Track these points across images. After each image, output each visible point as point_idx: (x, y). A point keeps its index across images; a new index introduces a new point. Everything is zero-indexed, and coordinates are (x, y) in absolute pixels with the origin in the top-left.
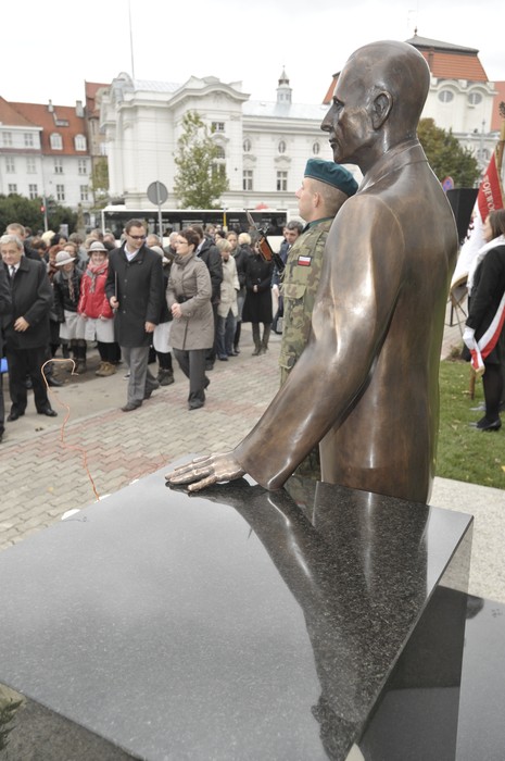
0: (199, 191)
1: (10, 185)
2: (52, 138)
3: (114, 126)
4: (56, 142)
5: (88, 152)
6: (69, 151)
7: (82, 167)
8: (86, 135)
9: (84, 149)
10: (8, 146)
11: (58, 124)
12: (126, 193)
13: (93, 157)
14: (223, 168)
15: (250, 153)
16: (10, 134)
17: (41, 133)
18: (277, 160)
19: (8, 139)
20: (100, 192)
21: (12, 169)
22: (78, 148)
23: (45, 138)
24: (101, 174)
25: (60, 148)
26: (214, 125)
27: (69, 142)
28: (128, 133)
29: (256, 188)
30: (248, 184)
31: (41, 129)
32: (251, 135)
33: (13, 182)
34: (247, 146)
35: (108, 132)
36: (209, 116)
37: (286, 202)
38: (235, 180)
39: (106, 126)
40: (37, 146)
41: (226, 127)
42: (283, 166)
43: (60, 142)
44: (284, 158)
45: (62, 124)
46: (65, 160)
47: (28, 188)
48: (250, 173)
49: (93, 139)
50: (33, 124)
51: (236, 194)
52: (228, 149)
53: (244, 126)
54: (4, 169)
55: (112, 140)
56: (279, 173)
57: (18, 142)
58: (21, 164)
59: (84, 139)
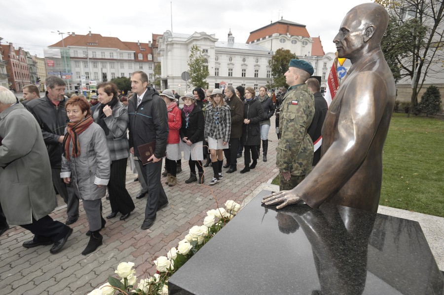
0: (197, 76)
1: (122, 73)
2: (139, 55)
3: (164, 50)
4: (140, 57)
5: (153, 61)
6: (145, 60)
7: (150, 66)
8: (152, 54)
9: (151, 59)
10: (121, 58)
11: (141, 50)
12: (168, 76)
13: (154, 63)
14: (207, 67)
15: (218, 61)
16: (122, 54)
17: (134, 53)
18: (228, 64)
19: (121, 56)
20: (157, 76)
21: (122, 67)
22: (149, 59)
23: (136, 55)
24: (158, 69)
25: (142, 59)
26: (204, 50)
27: (145, 57)
28: (169, 53)
29: (220, 75)
30: (217, 74)
31: (135, 52)
32: (219, 55)
33: (122, 72)
34: (217, 59)
35: (161, 53)
36: (202, 47)
37: (232, 81)
38: (212, 72)
39: (160, 51)
40: (133, 58)
41: (209, 51)
42: (231, 67)
43: (142, 57)
44: (231, 64)
45: (143, 50)
46: (143, 64)
47: (129, 74)
48: (218, 69)
49: (155, 56)
50: (132, 50)
51: (212, 77)
52: (209, 60)
53: (216, 51)
54: (119, 67)
55: (163, 56)
56: (229, 69)
57: (126, 57)
58: (126, 65)
59: (151, 56)
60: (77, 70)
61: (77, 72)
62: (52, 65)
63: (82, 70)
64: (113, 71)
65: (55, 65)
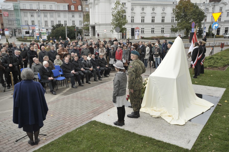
0: (119, 24)
1: (59, 21)
2: (71, 7)
3: (92, 4)
4: (73, 8)
5: (82, 10)
6: (76, 10)
7: (80, 15)
8: (81, 5)
9: (81, 10)
10: (58, 9)
11: (73, 2)
12: (96, 24)
13: (83, 12)
14: (125, 16)
15: (133, 11)
16: (59, 6)
17: (68, 5)
18: (141, 13)
19: (58, 7)
20: (86, 23)
21: (59, 16)
22: (79, 9)
23: (69, 7)
24: (87, 17)
25: (74, 10)
26: (123, 3)
27: (76, 8)
28: (97, 6)
29: (135, 22)
30: (132, 21)
31: (68, 4)
32: (134, 6)
33: (59, 20)
34: (132, 9)
36: (121, 1)
37: (144, 26)
38: (129, 19)
39: (89, 4)
40: (67, 9)
41: (126, 4)
42: (143, 15)
43: (74, 8)
44: (143, 13)
45: (74, 2)
46: (75, 13)
47: (64, 22)
48: (133, 17)
49: (83, 7)
50: (66, 3)
51: (129, 24)
52: (127, 10)
53: (132, 3)
54: (57, 16)
55: (91, 8)
56: (142, 17)
57: (61, 9)
58: (62, 15)
59: (81, 7)
60: (26, 19)
61: (25, 21)
62: (7, 15)
63: (29, 19)
64: (52, 19)
65: (9, 15)
